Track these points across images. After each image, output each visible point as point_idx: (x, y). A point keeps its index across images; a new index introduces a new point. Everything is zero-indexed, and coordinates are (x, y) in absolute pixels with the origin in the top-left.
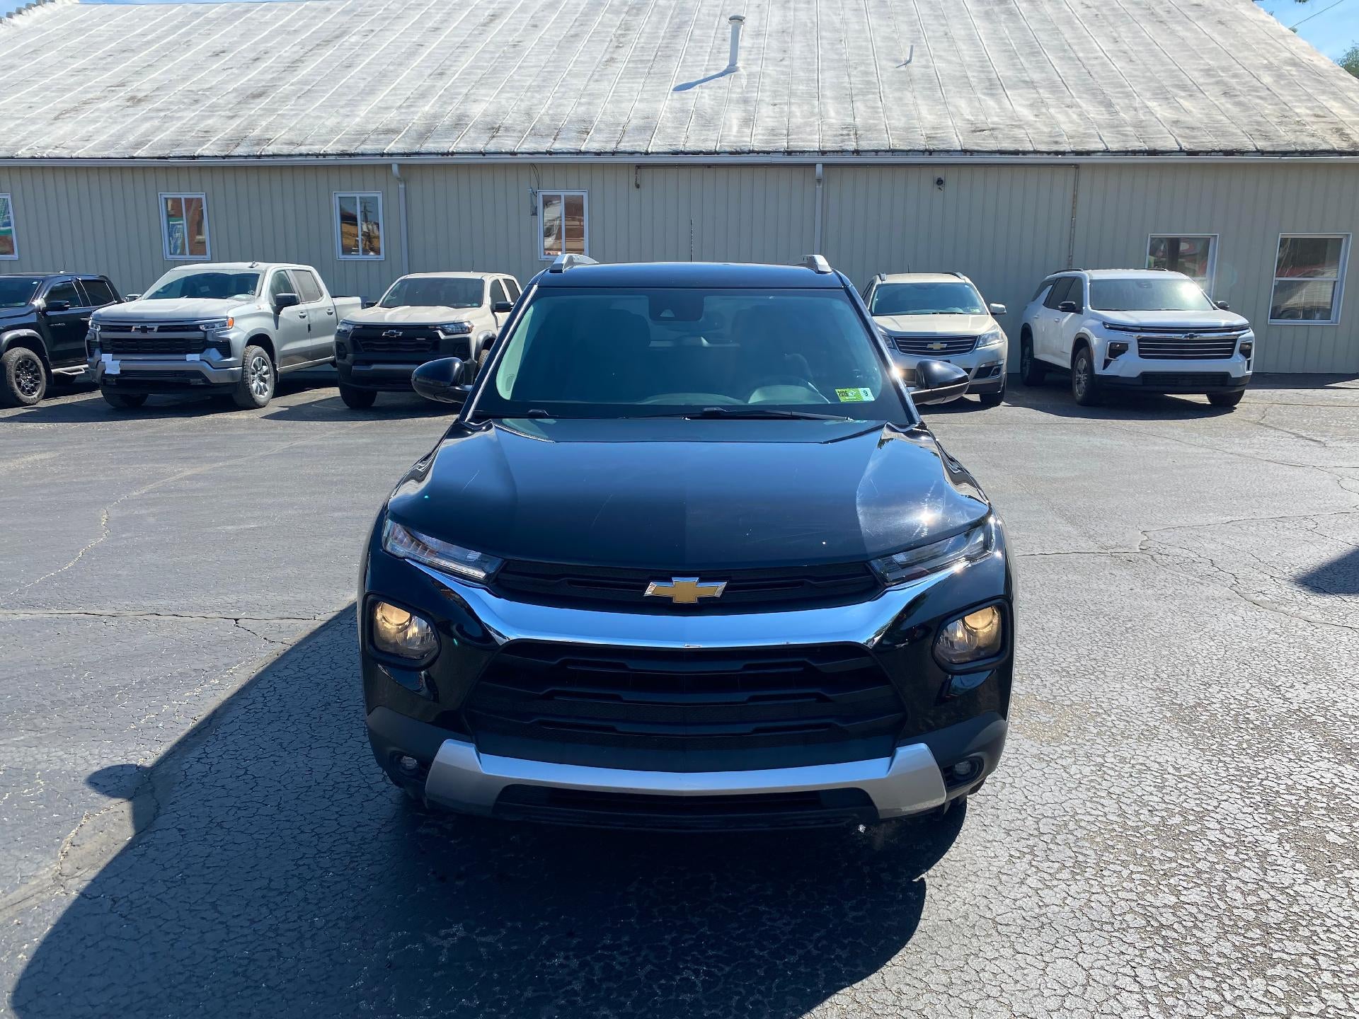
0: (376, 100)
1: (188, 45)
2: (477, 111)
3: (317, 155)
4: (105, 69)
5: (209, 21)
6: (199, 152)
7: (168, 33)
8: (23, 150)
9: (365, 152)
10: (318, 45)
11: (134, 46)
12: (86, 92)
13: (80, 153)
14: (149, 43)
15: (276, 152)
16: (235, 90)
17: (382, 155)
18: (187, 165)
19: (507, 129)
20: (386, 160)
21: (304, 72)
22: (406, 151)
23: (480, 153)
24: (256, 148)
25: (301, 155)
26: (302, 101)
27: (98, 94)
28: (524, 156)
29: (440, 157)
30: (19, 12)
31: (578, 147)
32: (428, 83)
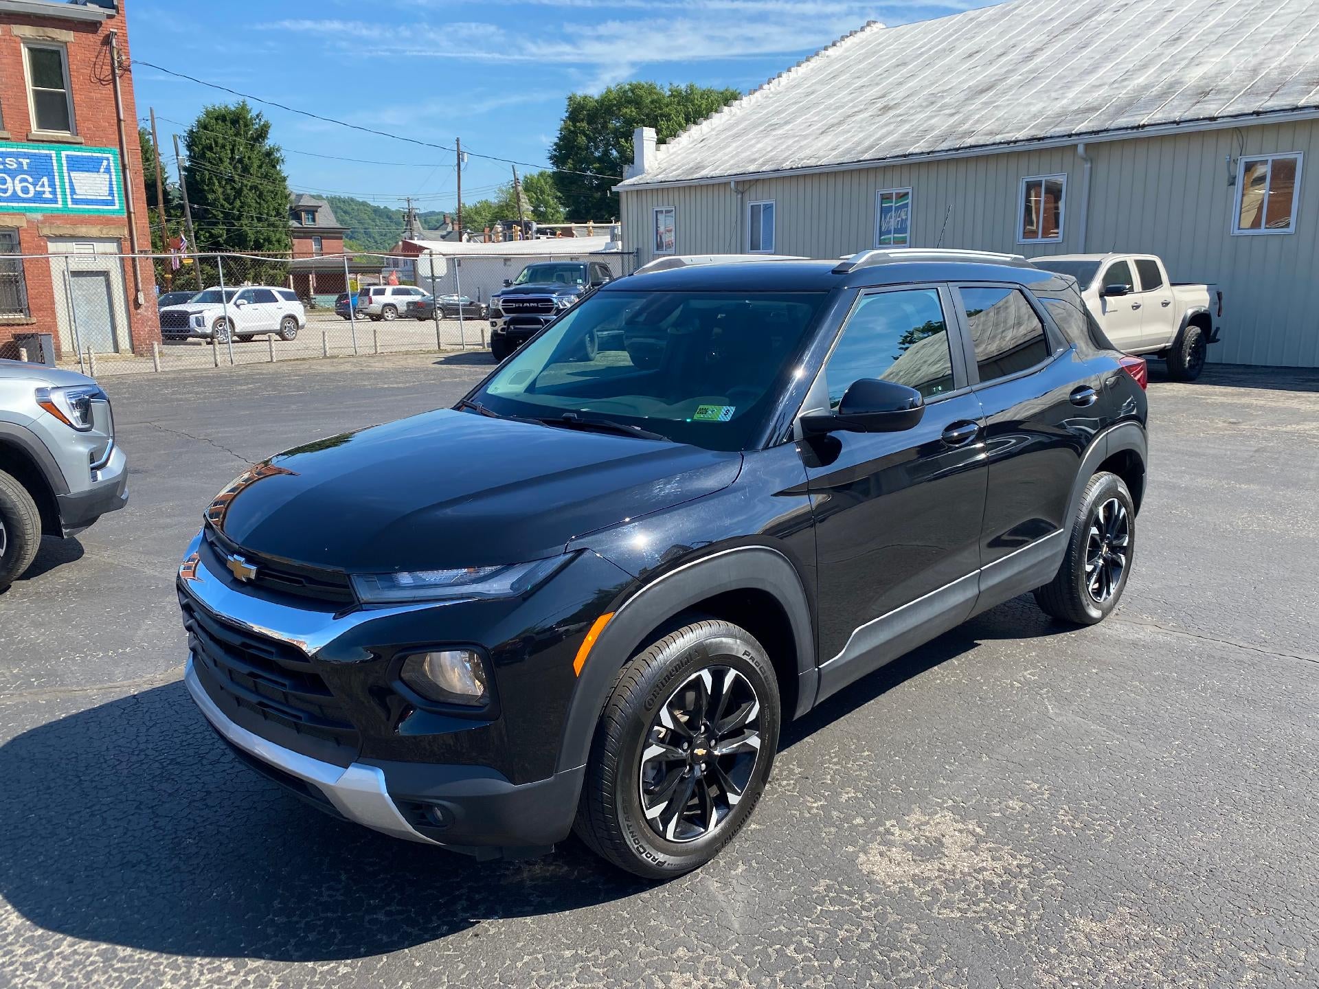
0: (1092, 79)
1: (951, 50)
2: (1193, 76)
3: (1009, 143)
4: (877, 84)
5: (979, 25)
6: (911, 150)
7: (941, 42)
8: (788, 163)
9: (1053, 134)
10: (1065, 30)
11: (907, 60)
12: (854, 107)
13: (824, 161)
14: (922, 54)
15: (973, 144)
16: (969, 87)
17: (1070, 136)
18: (899, 163)
19: (1219, 92)
20: (1074, 140)
21: (1038, 60)
22: (1095, 129)
23: (1174, 122)
24: (958, 141)
25: (994, 144)
26: (1022, 90)
27: (862, 107)
28: (1225, 120)
29: (1129, 131)
30: (834, 44)
31: (1295, 103)
32: (1159, 50)
